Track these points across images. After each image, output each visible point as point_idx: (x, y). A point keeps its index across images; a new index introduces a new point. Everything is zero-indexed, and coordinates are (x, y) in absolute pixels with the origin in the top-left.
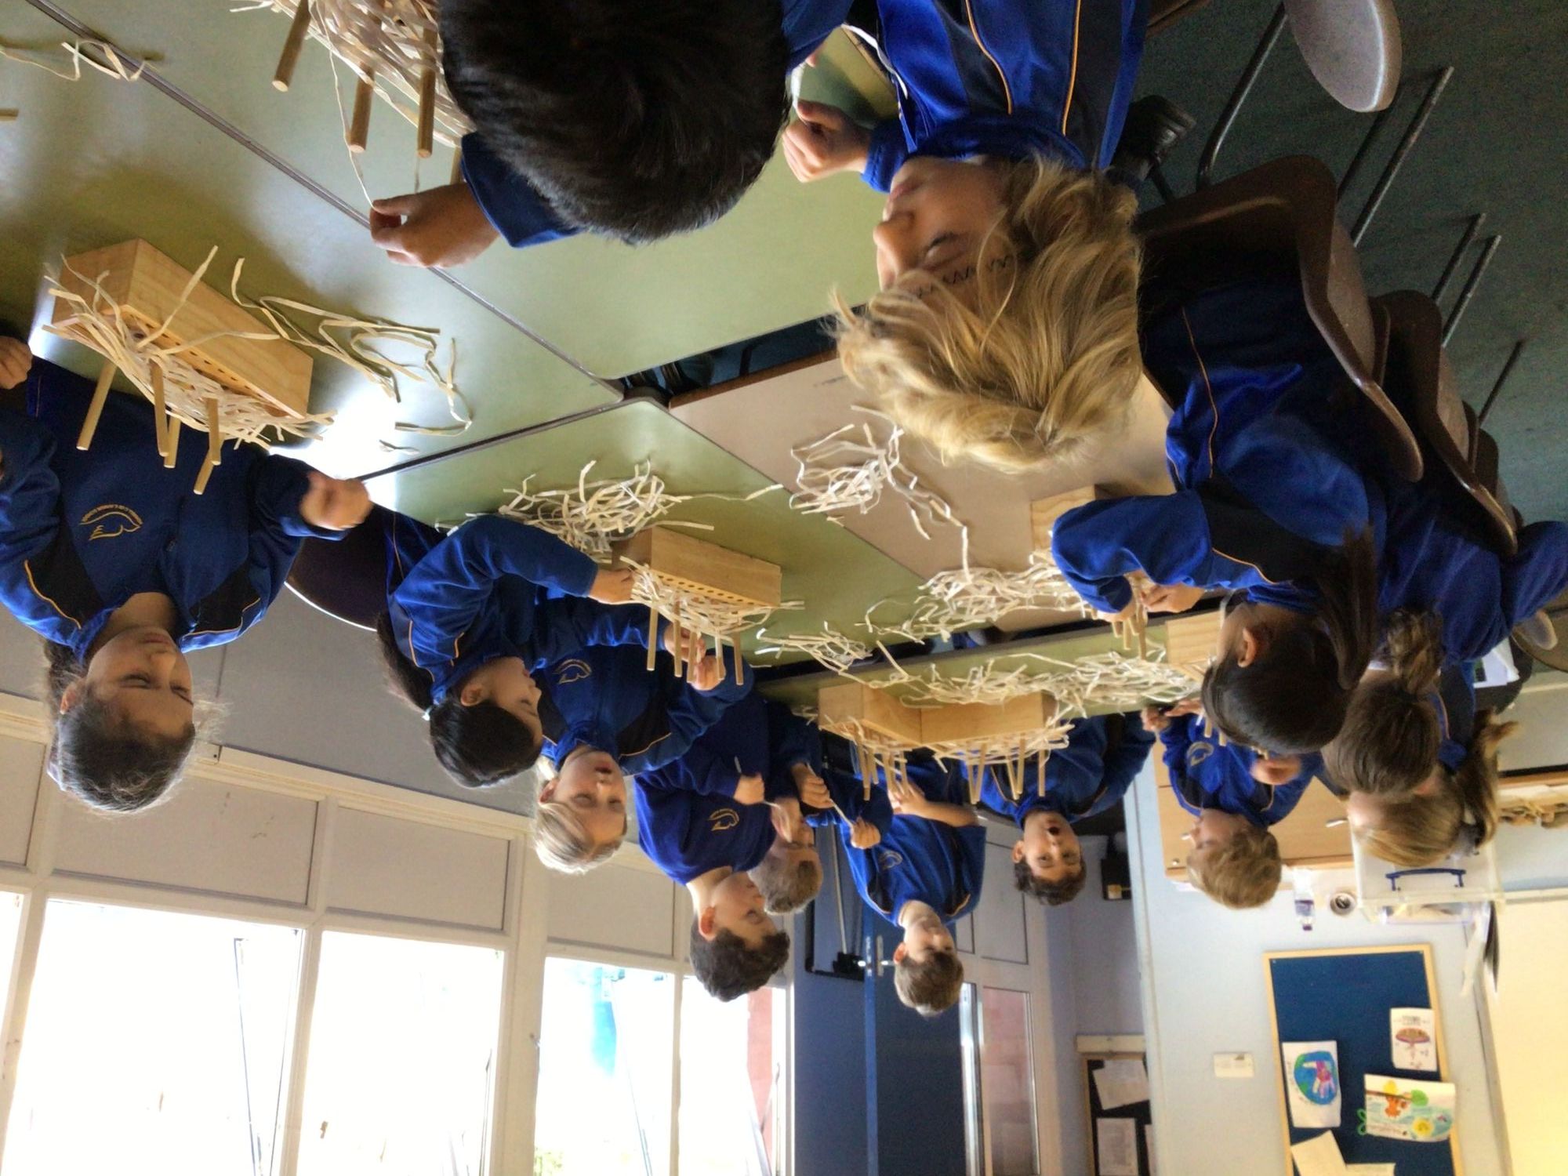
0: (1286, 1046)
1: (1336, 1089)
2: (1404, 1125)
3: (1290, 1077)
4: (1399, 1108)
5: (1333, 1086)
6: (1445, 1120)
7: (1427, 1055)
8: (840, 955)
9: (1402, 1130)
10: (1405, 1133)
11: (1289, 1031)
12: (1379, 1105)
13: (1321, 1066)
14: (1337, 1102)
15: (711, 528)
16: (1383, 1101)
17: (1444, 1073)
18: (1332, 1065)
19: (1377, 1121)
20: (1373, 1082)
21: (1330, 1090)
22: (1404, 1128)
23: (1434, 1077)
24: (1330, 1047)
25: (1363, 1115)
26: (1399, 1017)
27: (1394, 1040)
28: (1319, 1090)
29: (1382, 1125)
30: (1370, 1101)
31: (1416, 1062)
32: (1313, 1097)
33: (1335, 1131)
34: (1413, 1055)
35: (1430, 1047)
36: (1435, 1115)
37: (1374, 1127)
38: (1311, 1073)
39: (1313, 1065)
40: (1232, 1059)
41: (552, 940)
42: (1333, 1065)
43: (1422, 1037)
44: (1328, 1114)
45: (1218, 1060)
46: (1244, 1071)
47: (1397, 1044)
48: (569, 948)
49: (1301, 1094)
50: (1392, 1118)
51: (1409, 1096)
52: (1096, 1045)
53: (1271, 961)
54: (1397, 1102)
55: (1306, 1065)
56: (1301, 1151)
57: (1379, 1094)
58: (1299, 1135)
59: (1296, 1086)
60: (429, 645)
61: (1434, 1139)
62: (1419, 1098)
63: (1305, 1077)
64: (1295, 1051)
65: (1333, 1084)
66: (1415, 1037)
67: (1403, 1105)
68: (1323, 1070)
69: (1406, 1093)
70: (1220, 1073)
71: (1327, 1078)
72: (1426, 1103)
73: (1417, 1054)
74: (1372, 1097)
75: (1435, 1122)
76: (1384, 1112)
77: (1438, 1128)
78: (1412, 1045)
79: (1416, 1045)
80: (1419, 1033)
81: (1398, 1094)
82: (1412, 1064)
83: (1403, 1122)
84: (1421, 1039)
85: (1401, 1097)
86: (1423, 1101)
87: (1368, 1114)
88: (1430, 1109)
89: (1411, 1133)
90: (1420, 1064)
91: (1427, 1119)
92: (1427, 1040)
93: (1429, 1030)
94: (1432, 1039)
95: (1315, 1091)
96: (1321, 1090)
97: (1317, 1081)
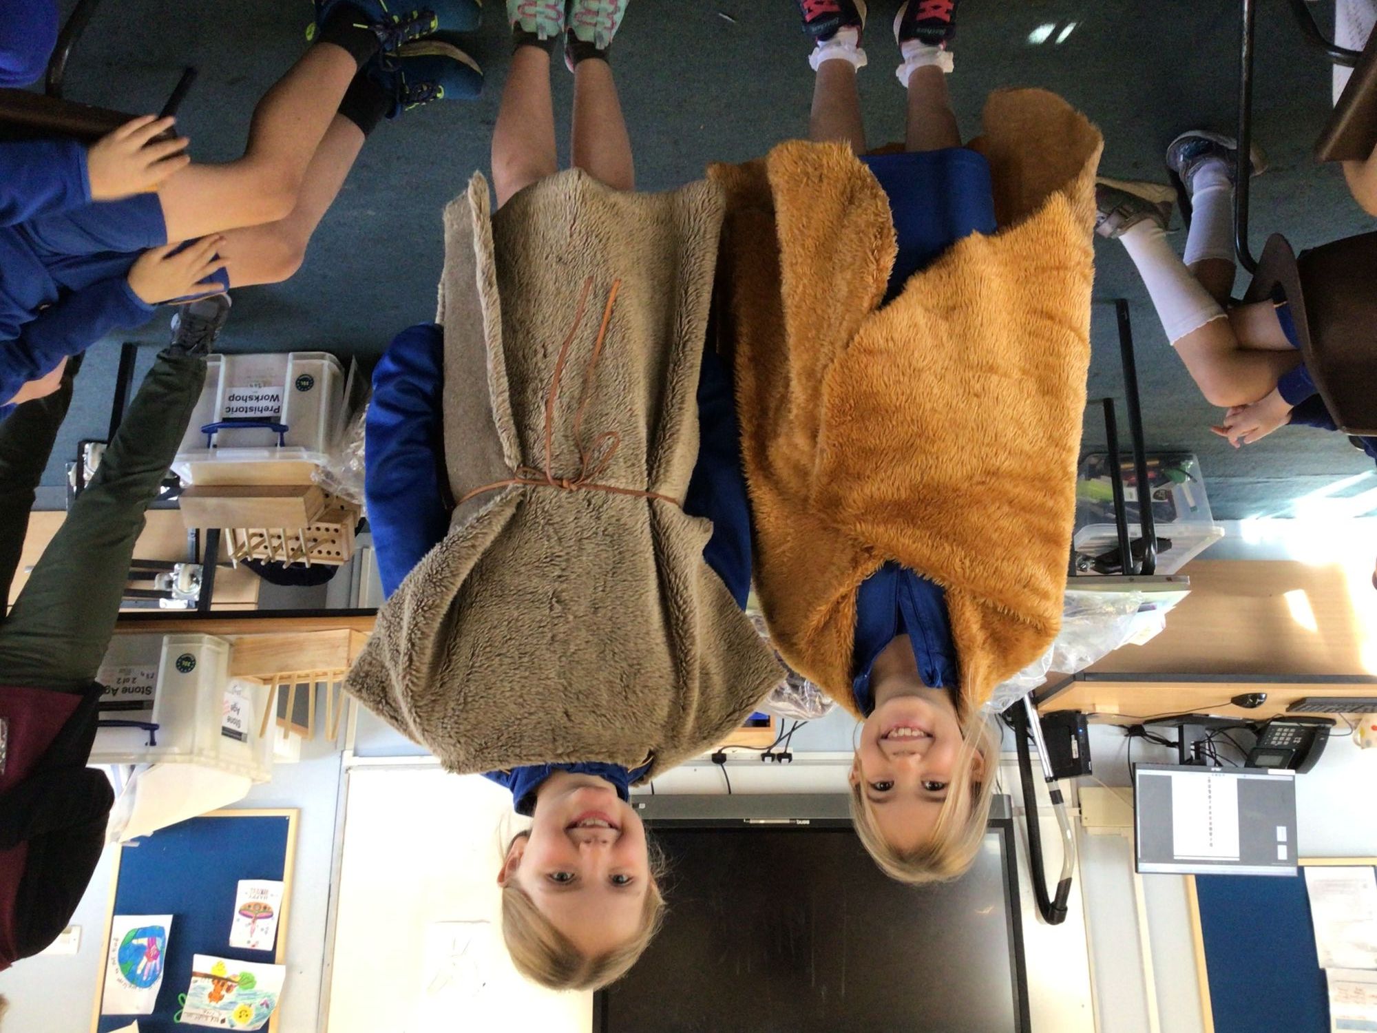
0: (120, 919)
1: (160, 970)
2: (223, 1012)
3: (114, 955)
4: (223, 992)
5: (158, 968)
6: (267, 1006)
7: (266, 933)
9: (221, 1018)
10: (223, 1021)
11: (123, 903)
12: (204, 989)
13: (152, 943)
14: (158, 985)
16: (209, 985)
17: (279, 954)
18: (161, 944)
19: (197, 1008)
20: (202, 963)
22: (224, 1014)
23: (266, 957)
24: (165, 922)
25: (183, 1000)
26: (248, 891)
27: (237, 915)
28: (143, 971)
29: (201, 1012)
30: (196, 983)
31: (252, 942)
32: (134, 980)
33: (143, 1021)
34: (252, 932)
36: (259, 1001)
37: (190, 1015)
38: (140, 950)
39: (144, 941)
42: (164, 942)
43: (265, 912)
44: (145, 1000)
46: (68, 948)
47: (238, 920)
49: (121, 977)
50: (213, 1004)
51: (237, 979)
54: (223, 985)
55: (135, 942)
57: (207, 976)
58: (107, 1024)
59: (117, 966)
61: (250, 1029)
62: (248, 981)
63: (130, 956)
64: (128, 925)
65: (158, 964)
66: (263, 912)
67: (228, 990)
68: (152, 948)
69: (235, 976)
71: (155, 957)
72: (252, 987)
73: (257, 931)
74: (199, 979)
75: (257, 1009)
76: (207, 997)
77: (257, 1015)
78: (254, 922)
79: (259, 921)
80: (265, 908)
81: (225, 976)
82: (249, 942)
83: (224, 1008)
84: (265, 914)
85: (228, 980)
86: (249, 985)
87: (189, 999)
88: (255, 994)
89: (230, 1021)
90: (257, 942)
91: (250, 1006)
92: (271, 916)
93: (274, 905)
94: (276, 915)
95: (139, 972)
96: (146, 972)
97: (145, 959)
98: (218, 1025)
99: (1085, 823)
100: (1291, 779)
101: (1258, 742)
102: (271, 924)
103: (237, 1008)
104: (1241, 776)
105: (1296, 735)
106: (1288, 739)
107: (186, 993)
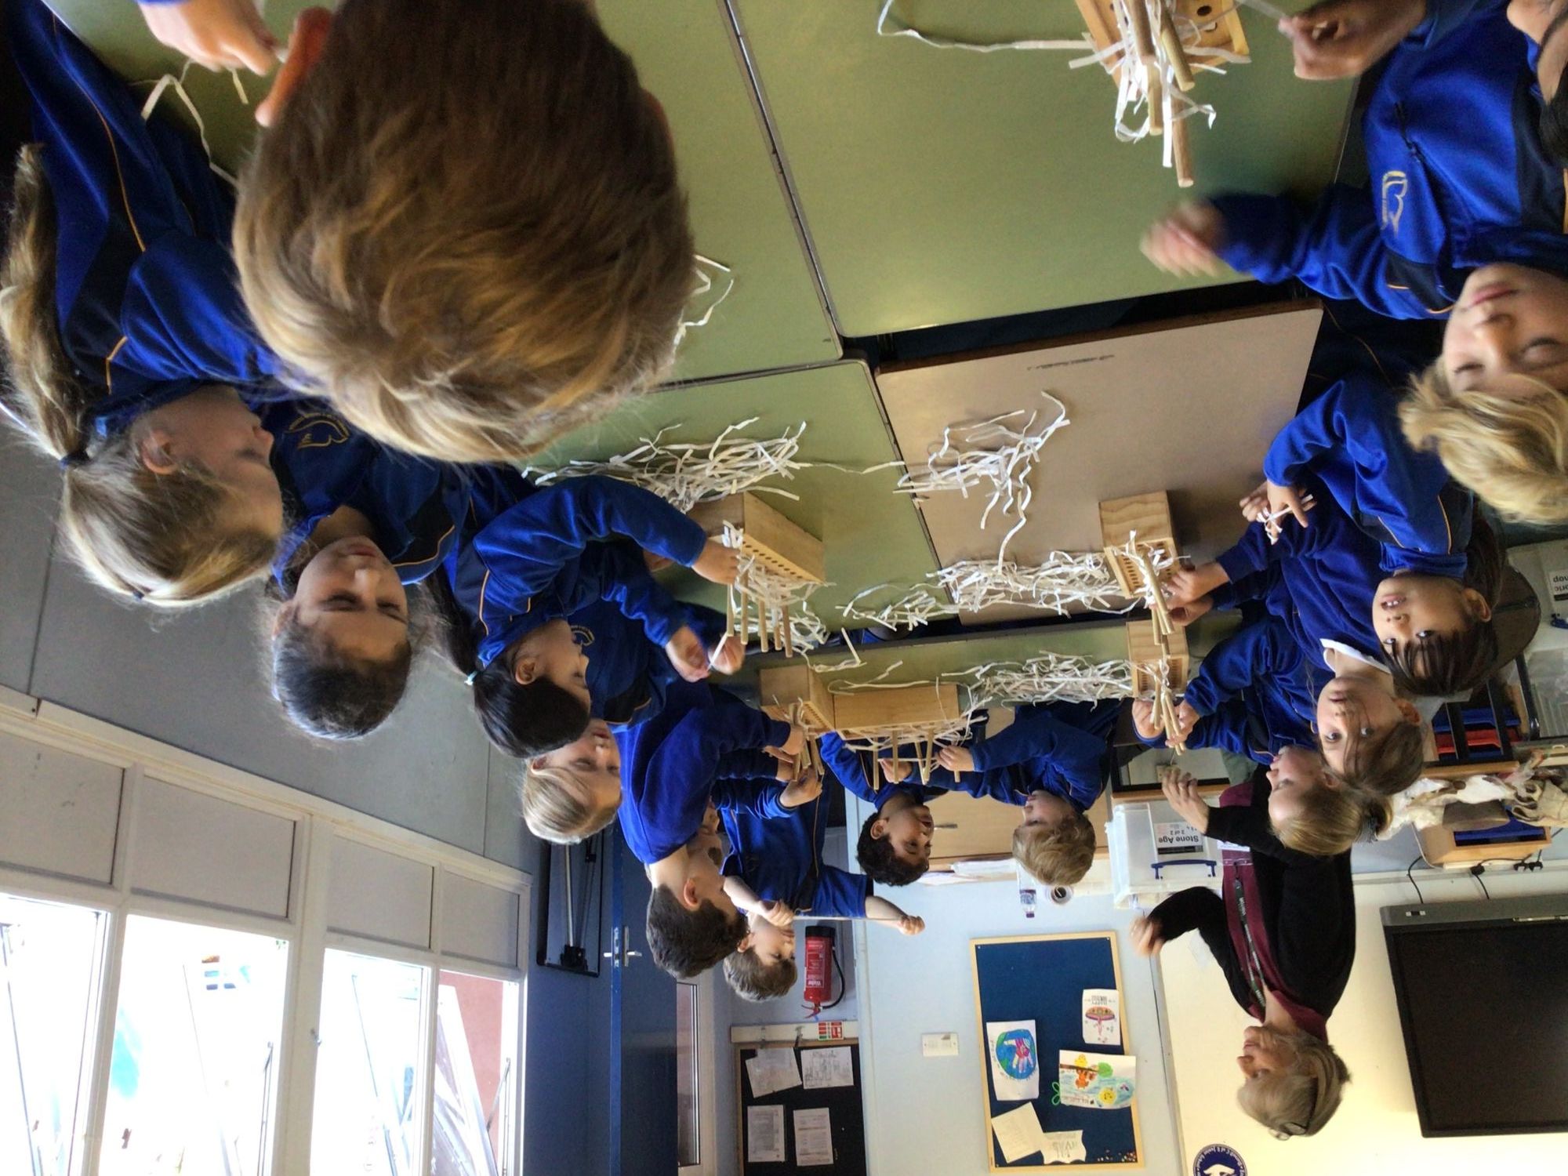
0: (989, 1025)
1: (1035, 1065)
2: (1091, 1095)
3: (993, 1054)
4: (1087, 1080)
5: (1032, 1063)
6: (1127, 1089)
7: (1112, 1031)
8: (567, 947)
9: (1090, 1100)
10: (1092, 1102)
11: (992, 1012)
12: (1070, 1077)
13: (1020, 1043)
14: (1036, 1075)
15: (797, 498)
16: (1074, 1074)
17: (1126, 1048)
19: (1070, 1093)
20: (1067, 1057)
21: (1028, 1064)
22: (1092, 1097)
23: (1118, 1050)
24: (1029, 1026)
25: (1057, 1088)
26: (1090, 998)
27: (1084, 1018)
28: (1017, 1066)
29: (1073, 1095)
30: (1063, 1074)
31: (1102, 1039)
32: (1012, 1072)
33: (1035, 1102)
34: (1100, 1031)
35: (1114, 1024)
36: (1118, 1085)
37: (1066, 1098)
38: (1011, 1049)
39: (1013, 1042)
40: (939, 1039)
41: (332, 930)
43: (1108, 1015)
44: (1030, 1087)
45: (926, 1040)
46: (950, 1051)
47: (1086, 1022)
48: (347, 938)
49: (1002, 1070)
50: (1081, 1089)
51: (1096, 1069)
52: (748, 1035)
53: (976, 946)
54: (1086, 1074)
55: (1006, 1043)
56: (1001, 1123)
57: (1071, 1067)
58: (999, 1107)
59: (998, 1062)
60: (507, 599)
61: (1118, 1107)
62: (1105, 1070)
63: (1005, 1054)
64: (996, 1029)
65: (1032, 1059)
66: (1105, 1015)
67: (1091, 1077)
68: (1022, 1047)
69: (1095, 1066)
70: (928, 1053)
71: (1026, 1054)
72: (1111, 1074)
73: (1104, 1030)
74: (1065, 1070)
75: (1118, 1091)
76: (1074, 1084)
77: (1120, 1096)
78: (1100, 1023)
79: (1103, 1022)
80: (1106, 1011)
81: (1087, 1066)
82: (1099, 1039)
83: (1090, 1092)
84: (1108, 1016)
85: (1090, 1070)
86: (1108, 1072)
87: (1062, 1086)
88: (1114, 1080)
89: (1098, 1102)
90: (1106, 1039)
91: (1112, 1089)
92: (1113, 1017)
93: (1114, 1008)
94: (1117, 1017)
95: (1014, 1066)
96: (1020, 1066)
97: (1017, 1057)
98: (1088, 1105)
102: (1115, 1024)
103: (1102, 1092)
107: (1058, 1081)
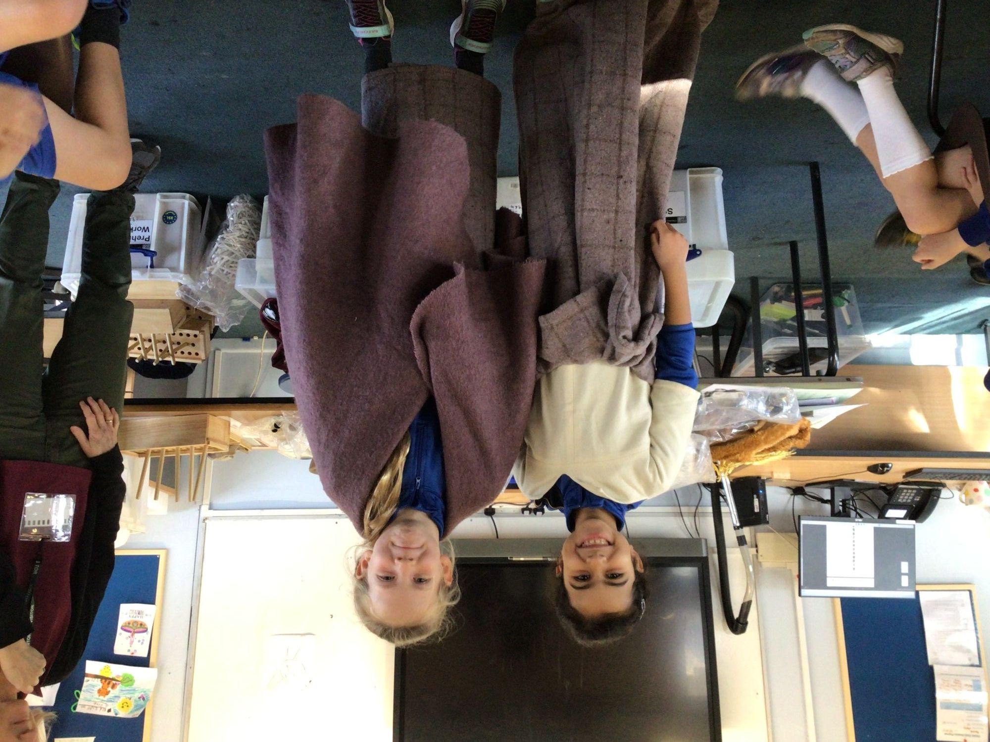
2: (109, 704)
4: (109, 689)
6: (144, 699)
7: (142, 643)
9: (108, 708)
10: (109, 711)
12: (94, 686)
16: (98, 683)
17: (152, 660)
19: (89, 701)
20: (93, 667)
22: (110, 706)
23: (143, 662)
25: (78, 695)
26: (127, 612)
27: (119, 630)
29: (92, 704)
30: (88, 682)
31: (132, 650)
34: (132, 643)
35: (146, 637)
36: (137, 695)
37: (84, 706)
47: (121, 634)
50: (102, 697)
51: (120, 679)
54: (109, 684)
57: (96, 677)
61: (130, 716)
62: (128, 680)
66: (137, 628)
67: (114, 687)
69: (118, 676)
72: (132, 685)
73: (136, 642)
74: (90, 679)
75: (135, 701)
76: (96, 692)
77: (136, 706)
78: (132, 635)
79: (136, 635)
80: (141, 624)
81: (111, 677)
82: (129, 651)
83: (110, 701)
84: (141, 629)
85: (113, 679)
86: (130, 683)
87: (82, 694)
88: (134, 690)
89: (115, 711)
90: (135, 651)
91: (130, 699)
92: (145, 631)
93: (148, 622)
94: (150, 630)
98: (106, 714)
99: (760, 559)
100: (912, 527)
101: (889, 500)
103: (121, 701)
104: (877, 525)
105: (916, 495)
106: (911, 498)
107: (80, 690)
